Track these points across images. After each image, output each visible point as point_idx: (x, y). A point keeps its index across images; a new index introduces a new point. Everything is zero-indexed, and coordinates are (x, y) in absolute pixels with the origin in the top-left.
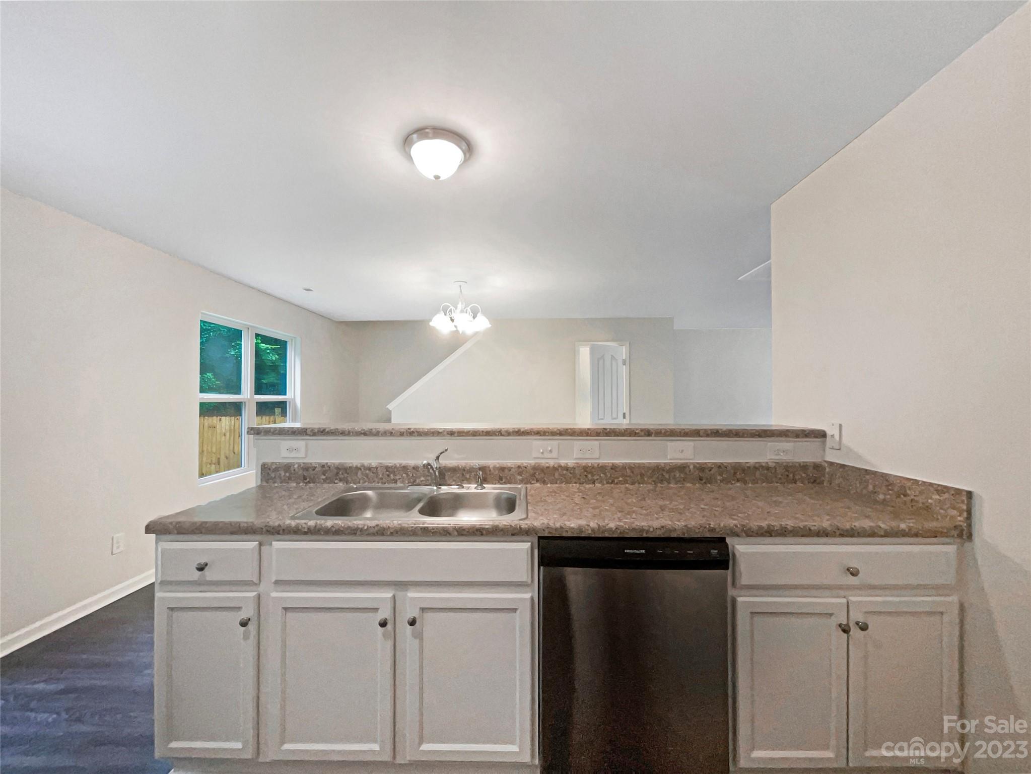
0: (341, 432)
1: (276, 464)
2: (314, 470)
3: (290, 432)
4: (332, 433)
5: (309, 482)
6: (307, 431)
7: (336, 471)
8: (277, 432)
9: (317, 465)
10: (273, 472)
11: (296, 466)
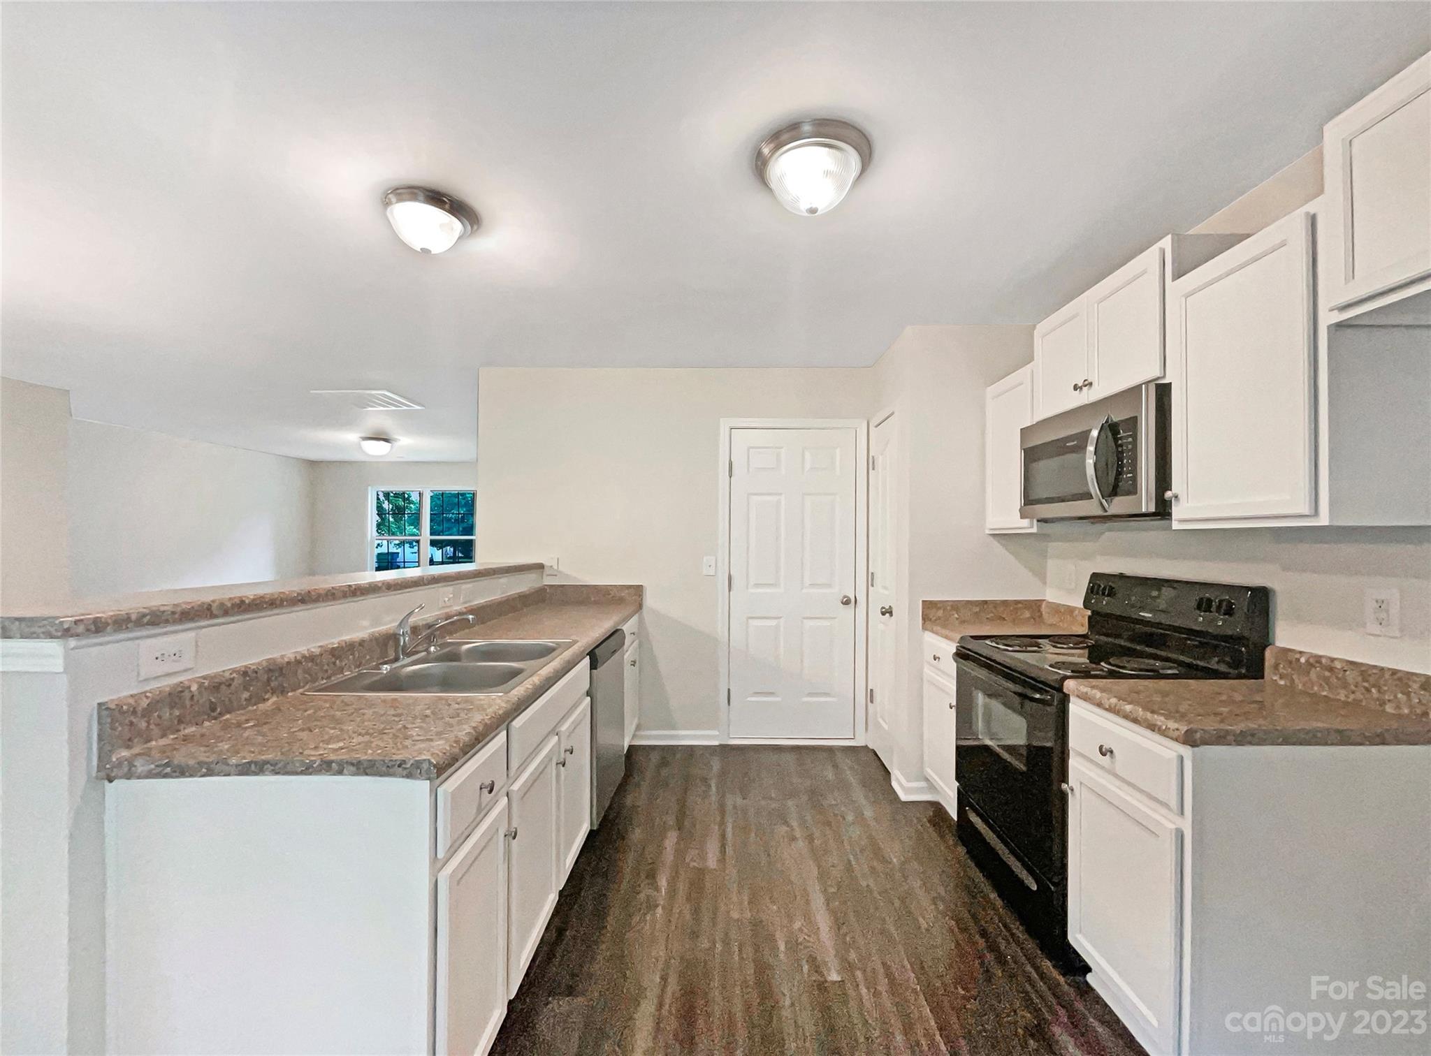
0: (270, 602)
1: (147, 697)
2: (230, 685)
3: (177, 616)
4: (256, 605)
5: (221, 714)
6: (213, 608)
7: (266, 677)
8: (146, 620)
9: (234, 675)
10: (143, 716)
11: (194, 688)
